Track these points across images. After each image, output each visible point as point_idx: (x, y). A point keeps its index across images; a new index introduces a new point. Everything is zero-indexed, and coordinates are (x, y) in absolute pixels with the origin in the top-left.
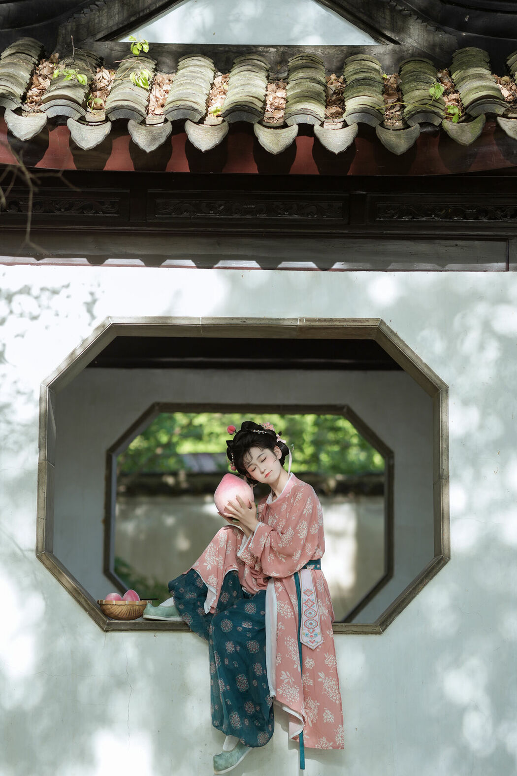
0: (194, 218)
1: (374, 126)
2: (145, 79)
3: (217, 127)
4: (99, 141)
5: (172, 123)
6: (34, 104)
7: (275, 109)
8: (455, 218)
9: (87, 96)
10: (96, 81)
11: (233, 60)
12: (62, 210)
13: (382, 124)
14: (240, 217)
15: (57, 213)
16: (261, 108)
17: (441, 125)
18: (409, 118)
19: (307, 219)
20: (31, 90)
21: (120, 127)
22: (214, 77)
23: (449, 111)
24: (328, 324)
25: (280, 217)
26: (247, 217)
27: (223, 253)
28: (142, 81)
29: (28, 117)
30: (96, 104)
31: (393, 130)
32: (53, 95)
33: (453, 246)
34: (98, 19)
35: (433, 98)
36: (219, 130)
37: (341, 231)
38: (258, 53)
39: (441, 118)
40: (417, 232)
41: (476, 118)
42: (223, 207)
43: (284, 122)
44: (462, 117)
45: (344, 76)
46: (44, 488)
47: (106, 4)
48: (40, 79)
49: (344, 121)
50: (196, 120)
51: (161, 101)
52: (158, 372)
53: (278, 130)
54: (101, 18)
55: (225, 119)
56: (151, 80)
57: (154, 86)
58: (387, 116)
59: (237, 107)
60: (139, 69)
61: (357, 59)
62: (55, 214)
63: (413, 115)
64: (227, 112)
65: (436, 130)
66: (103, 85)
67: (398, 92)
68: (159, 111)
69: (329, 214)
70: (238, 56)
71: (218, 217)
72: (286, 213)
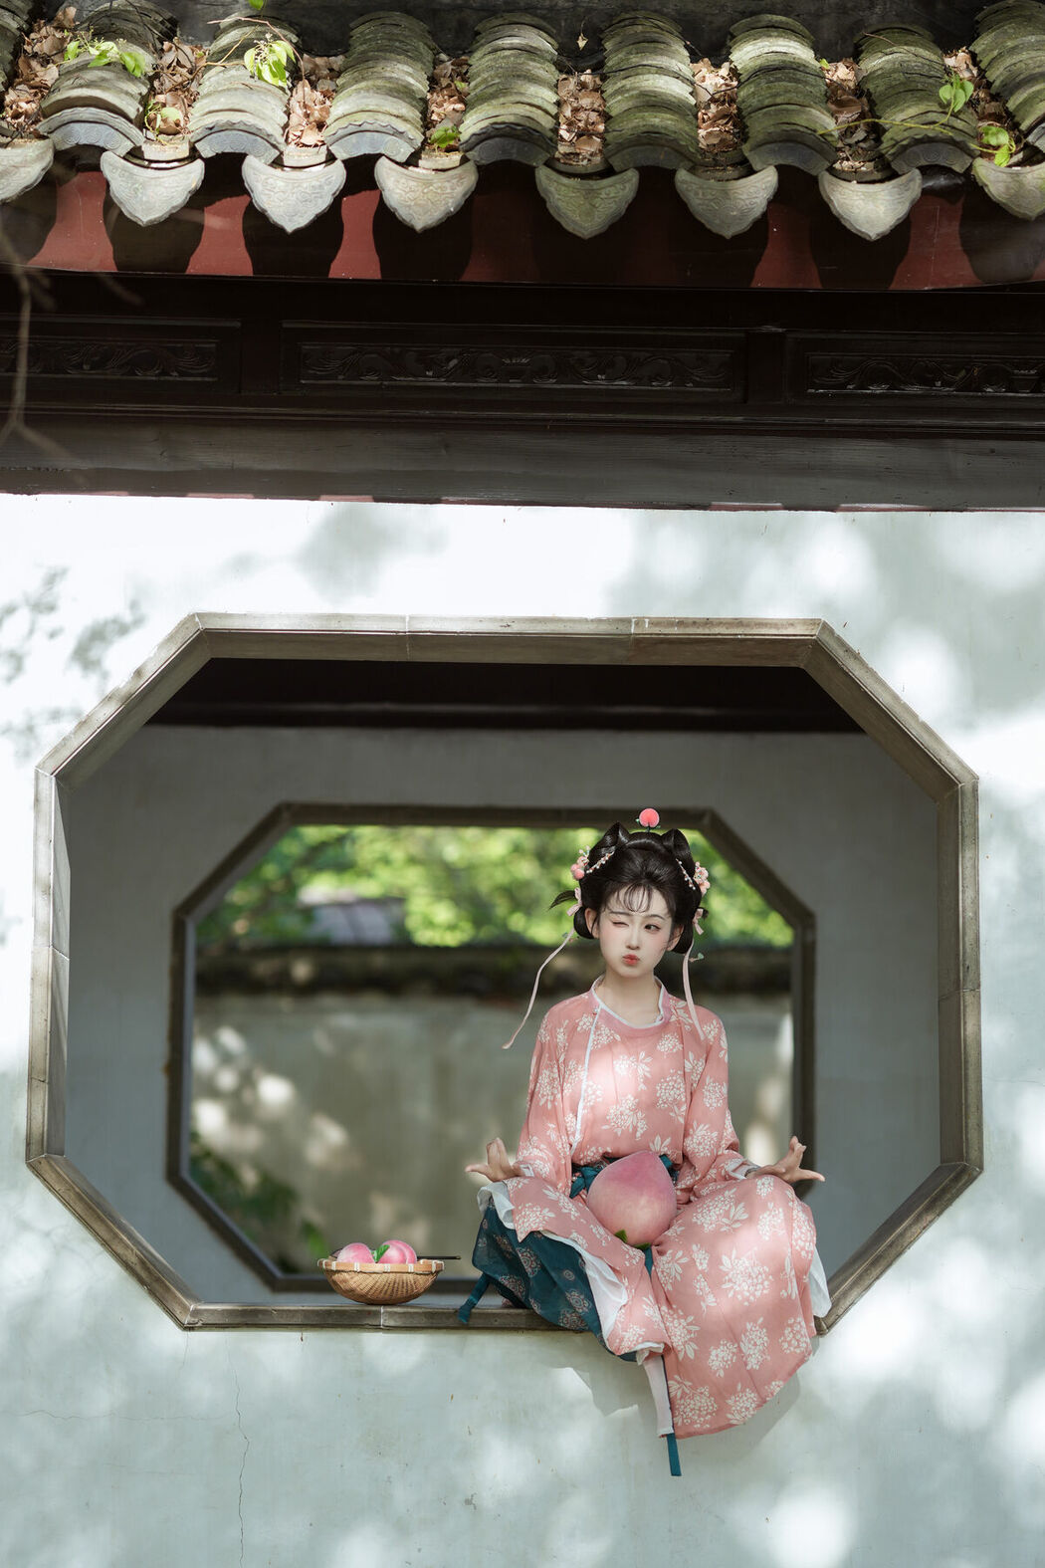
0: (388, 387)
1: (814, 173)
2: (278, 63)
3: (450, 172)
4: (175, 204)
5: (347, 163)
6: (21, 119)
7: (579, 135)
8: (989, 390)
9: (144, 101)
10: (162, 69)
11: (474, 26)
12: (85, 367)
13: (832, 170)
14: (495, 385)
15: (73, 374)
16: (551, 130)
17: (968, 173)
18: (895, 155)
19: (648, 390)
20: (14, 88)
22: (435, 64)
23: (987, 140)
24: (700, 631)
25: (586, 385)
26: (512, 386)
27: (458, 467)
28: (273, 68)
29: (8, 149)
30: (164, 121)
31: (857, 183)
32: (68, 98)
33: (984, 454)
35: (949, 110)
36: (454, 181)
37: (728, 419)
38: (531, 11)
39: (969, 155)
40: (902, 421)
42: (454, 362)
43: (606, 160)
44: (1017, 153)
45: (731, 62)
48: (34, 64)
49: (745, 162)
50: (403, 158)
51: (317, 115)
52: (290, 735)
53: (591, 182)
55: (469, 155)
56: (291, 67)
57: (298, 83)
58: (842, 153)
59: (497, 129)
60: (266, 40)
61: (759, 25)
62: (69, 376)
63: (905, 148)
64: (473, 139)
65: (958, 184)
66: (178, 79)
67: (859, 97)
68: (311, 137)
69: (698, 379)
70: (486, 18)
71: (445, 384)
72: (599, 376)
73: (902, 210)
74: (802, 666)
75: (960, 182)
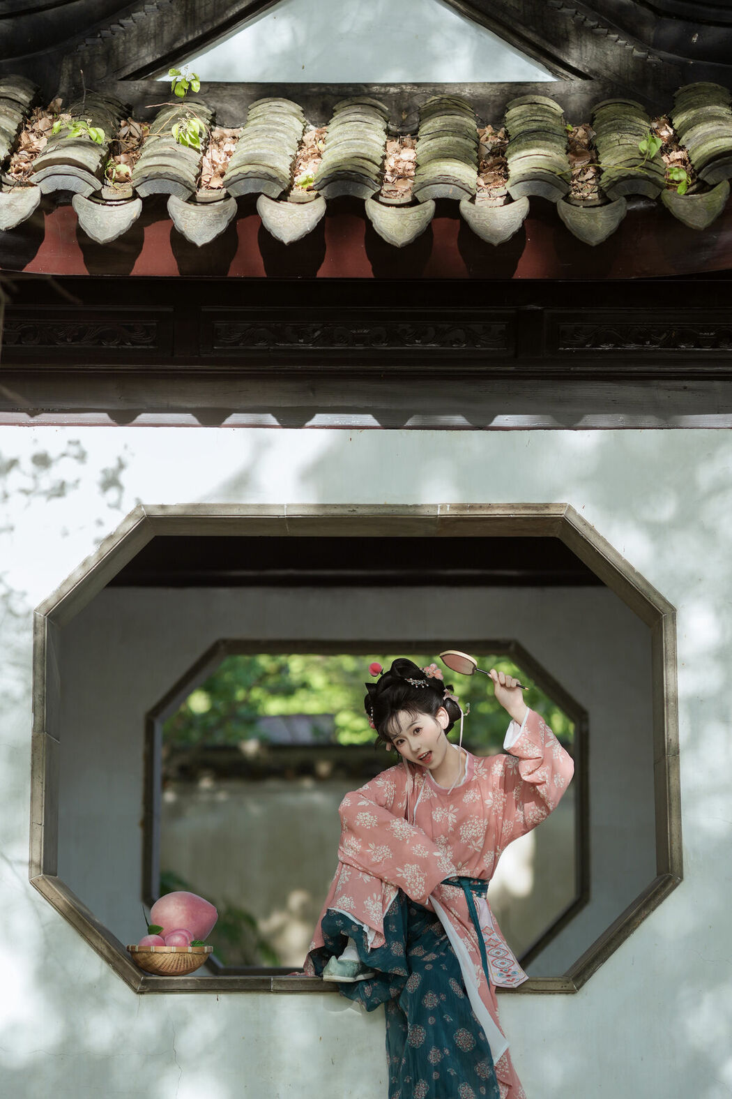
0: (274, 350)
1: (554, 201)
2: (194, 133)
3: (308, 204)
4: (122, 228)
5: (238, 199)
6: (21, 174)
7: (399, 178)
8: (683, 346)
9: (104, 160)
10: (120, 139)
11: (333, 107)
12: (68, 340)
13: (567, 198)
14: (346, 348)
15: (60, 345)
16: (377, 175)
17: (659, 199)
18: (609, 188)
19: (450, 350)
20: (18, 153)
21: (155, 207)
22: (304, 132)
23: (671, 177)
25: (408, 347)
26: (357, 348)
27: (321, 404)
28: (190, 136)
29: (11, 193)
30: (118, 173)
31: (584, 207)
32: (50, 159)
33: (680, 390)
34: (123, 47)
35: (646, 157)
36: (311, 210)
37: (503, 369)
38: (372, 95)
39: (659, 187)
40: (623, 368)
41: (714, 186)
42: (317, 334)
43: (413, 196)
44: (692, 185)
45: (506, 127)
46: (41, 776)
47: (135, 22)
48: (32, 136)
49: (508, 195)
50: (275, 195)
51: (220, 168)
53: (403, 210)
54: (127, 45)
55: (321, 192)
56: (205, 136)
57: (210, 146)
58: (575, 187)
59: (339, 175)
60: (186, 118)
61: (526, 102)
62: (58, 346)
63: (615, 183)
64: (323, 182)
65: (653, 207)
66: (130, 145)
67: (590, 150)
68: (217, 183)
69: (484, 342)
70: (340, 101)
71: (311, 348)
72: (417, 341)
73: (614, 225)
74: (557, 536)
75: (654, 205)
